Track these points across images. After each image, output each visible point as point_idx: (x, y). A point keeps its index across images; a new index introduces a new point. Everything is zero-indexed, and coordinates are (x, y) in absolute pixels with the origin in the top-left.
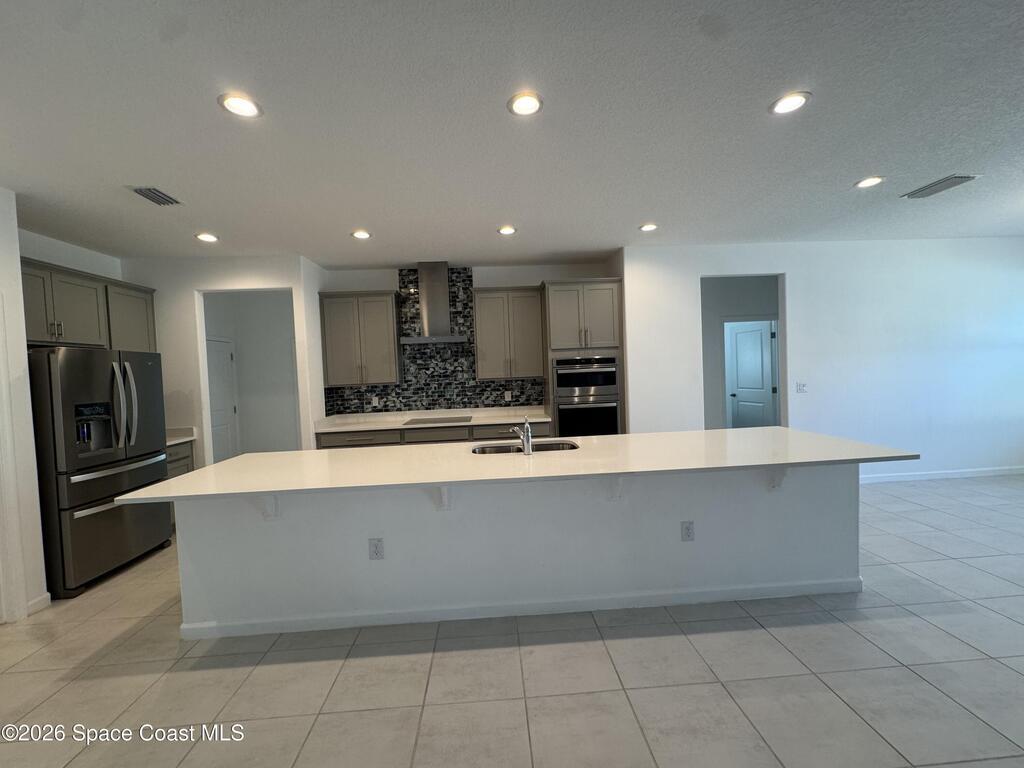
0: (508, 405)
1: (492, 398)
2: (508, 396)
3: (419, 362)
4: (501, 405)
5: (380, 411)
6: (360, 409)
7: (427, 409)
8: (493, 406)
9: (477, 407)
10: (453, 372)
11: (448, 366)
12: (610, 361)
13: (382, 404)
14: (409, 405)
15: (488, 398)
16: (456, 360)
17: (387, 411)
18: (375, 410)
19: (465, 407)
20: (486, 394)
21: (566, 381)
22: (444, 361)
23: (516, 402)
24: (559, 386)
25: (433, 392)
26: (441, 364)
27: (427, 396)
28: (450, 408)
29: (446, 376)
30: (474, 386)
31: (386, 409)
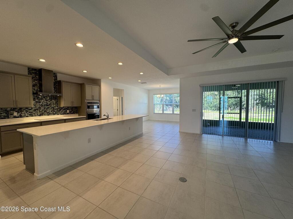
0: (68, 114)
1: (63, 112)
2: (68, 111)
3: (36, 100)
4: (66, 114)
5: (18, 117)
6: (6, 117)
7: (40, 116)
8: (63, 114)
9: (58, 115)
10: (50, 104)
11: (48, 102)
12: (98, 103)
13: (19, 115)
14: (32, 115)
16: (51, 101)
18: (15, 117)
19: (54, 115)
20: (61, 111)
23: (71, 113)
25: (42, 110)
26: (46, 102)
27: (40, 112)
28: (49, 115)
29: (47, 105)
30: (57, 109)
31: (21, 116)
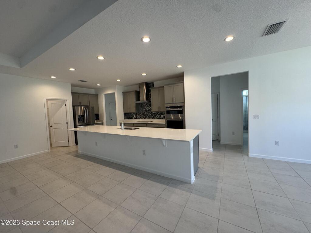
0: (162, 119)
3: (143, 107)
4: (160, 119)
5: (136, 119)
6: (132, 118)
8: (158, 119)
9: (155, 119)
10: (150, 109)
11: (149, 108)
12: (181, 107)
14: (141, 118)
15: (157, 117)
17: (137, 119)
18: (135, 118)
20: (157, 115)
21: (168, 113)
22: (148, 107)
23: (164, 118)
24: (167, 114)
26: (147, 108)
27: (145, 116)
28: (149, 119)
29: (148, 111)
31: (137, 118)
